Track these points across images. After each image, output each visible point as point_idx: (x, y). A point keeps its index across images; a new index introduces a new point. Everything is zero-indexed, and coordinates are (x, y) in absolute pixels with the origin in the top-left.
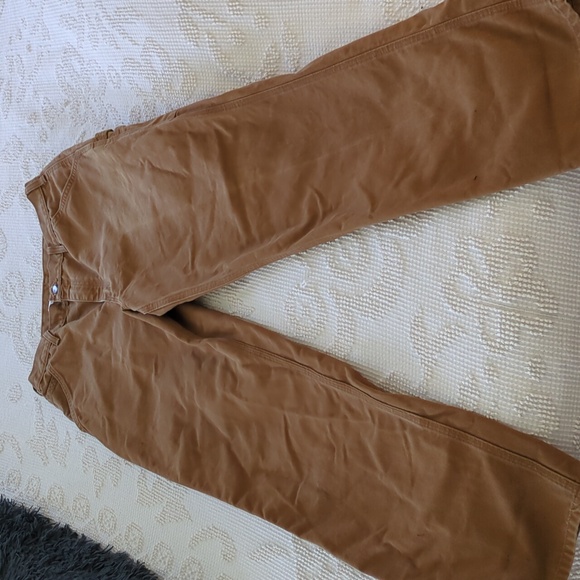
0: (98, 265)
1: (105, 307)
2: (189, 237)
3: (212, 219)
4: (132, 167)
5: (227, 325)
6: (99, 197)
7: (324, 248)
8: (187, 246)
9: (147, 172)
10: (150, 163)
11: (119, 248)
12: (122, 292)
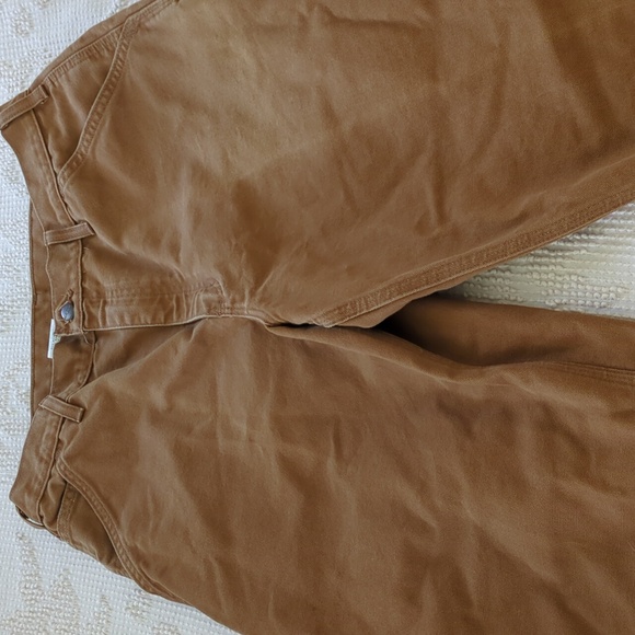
0: (174, 250)
1: (202, 332)
2: (423, 160)
3: (496, 107)
4: (271, 30)
6: (175, 113)
8: (420, 177)
9: (317, 32)
10: (326, 11)
11: (230, 208)
12: (252, 294)
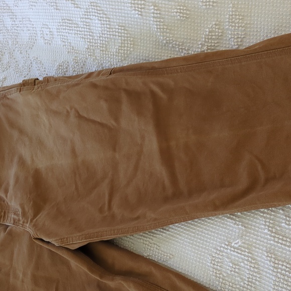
5: (144, 268)
7: (264, 213)
